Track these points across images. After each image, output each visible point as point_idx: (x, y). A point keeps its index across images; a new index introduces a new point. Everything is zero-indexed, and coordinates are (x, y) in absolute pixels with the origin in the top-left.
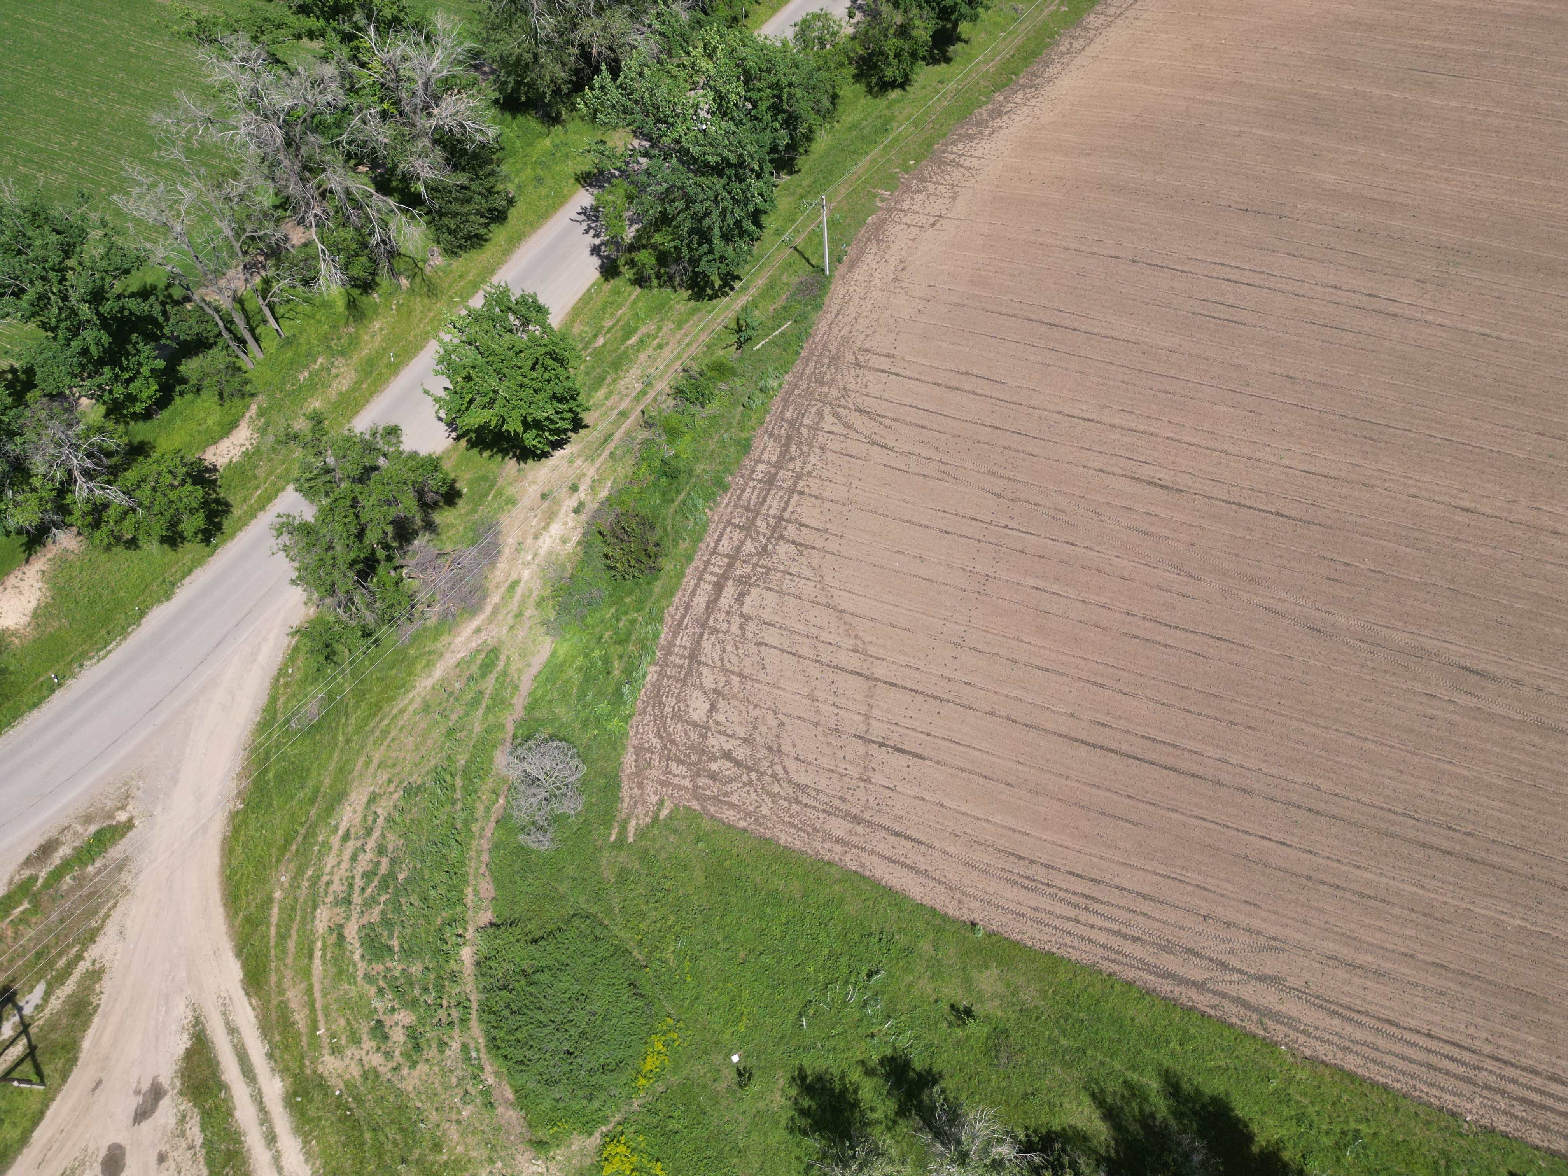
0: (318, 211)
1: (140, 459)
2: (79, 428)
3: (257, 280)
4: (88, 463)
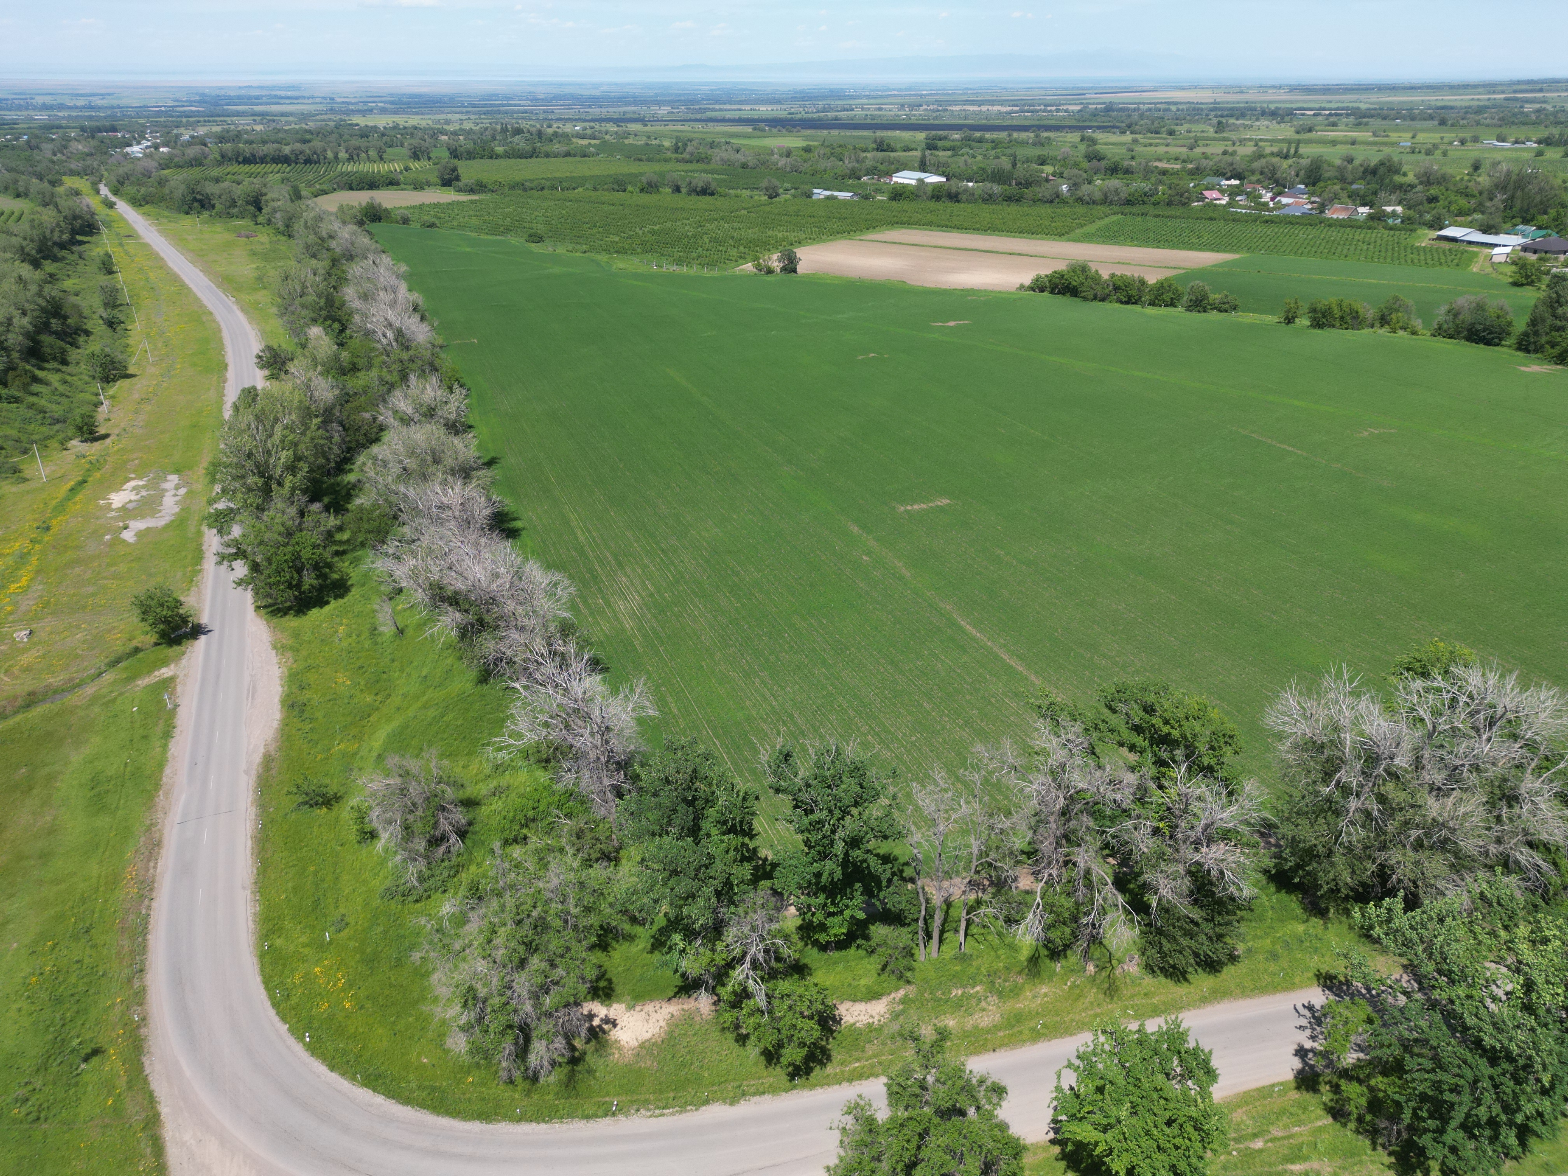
0: (1055, 873)
1: (796, 976)
2: (775, 926)
3: (972, 897)
4: (761, 956)
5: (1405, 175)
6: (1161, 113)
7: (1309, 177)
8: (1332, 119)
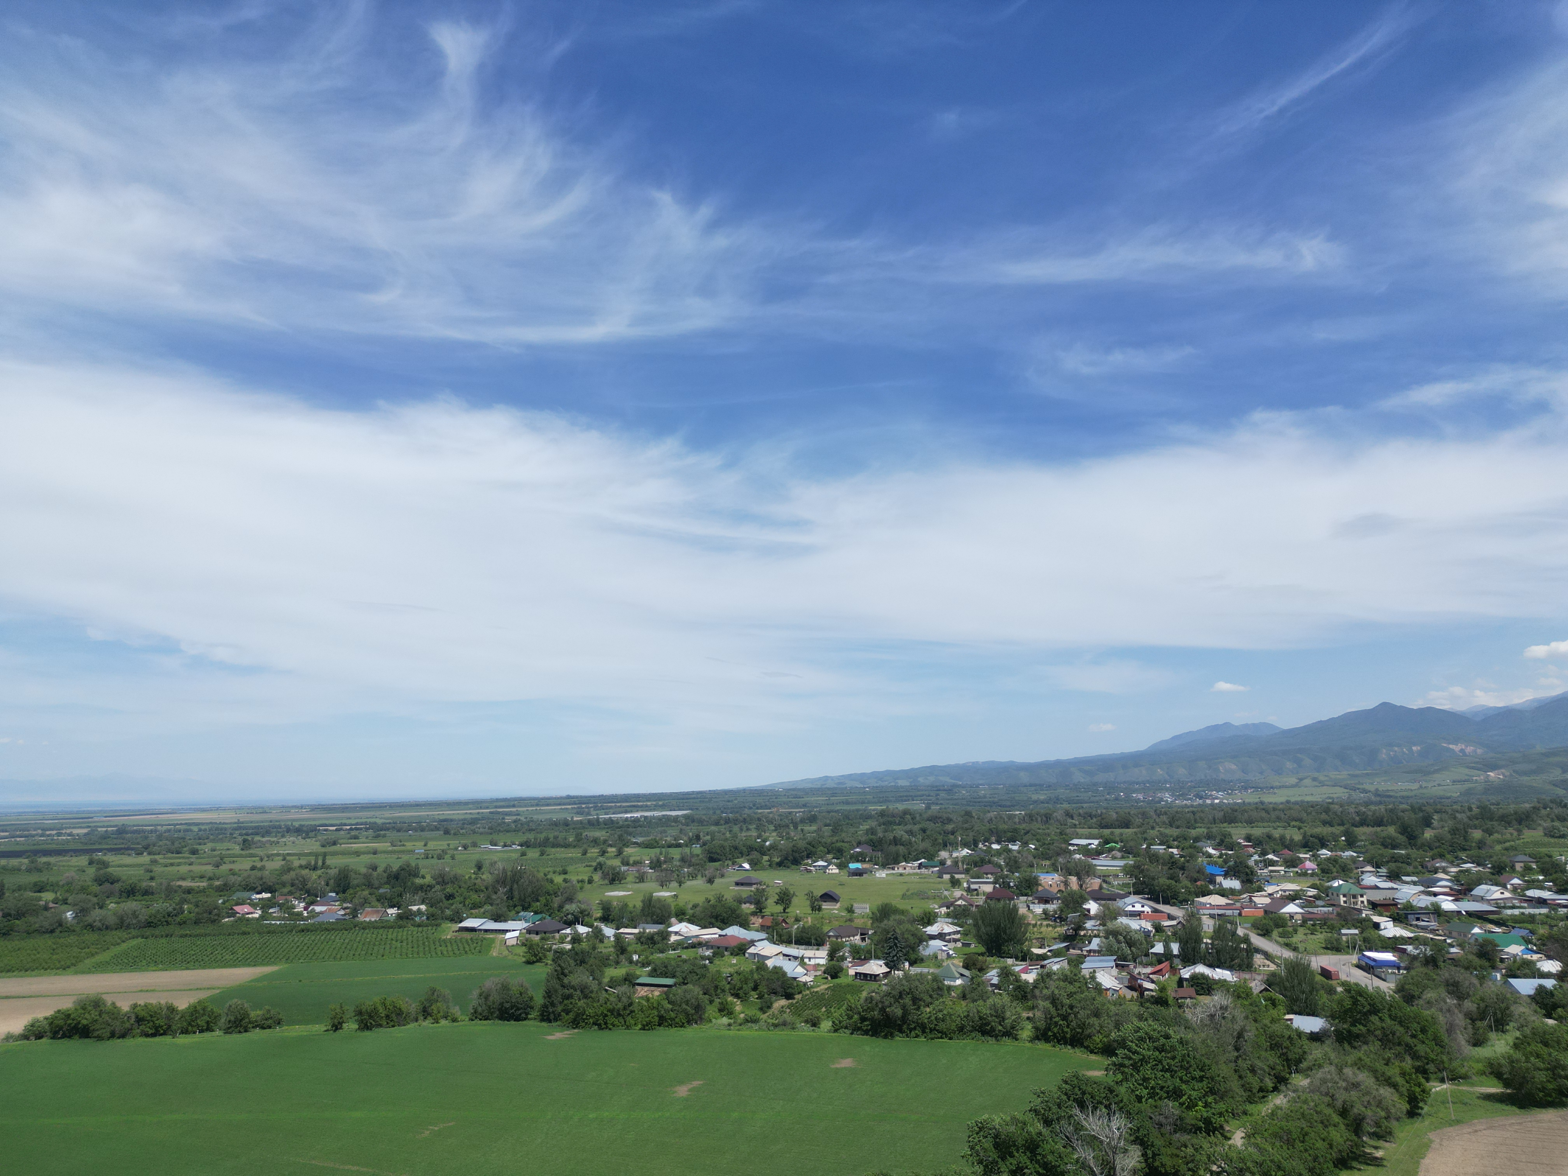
5: (423, 877)
6: (181, 834)
7: (339, 886)
8: (353, 833)
